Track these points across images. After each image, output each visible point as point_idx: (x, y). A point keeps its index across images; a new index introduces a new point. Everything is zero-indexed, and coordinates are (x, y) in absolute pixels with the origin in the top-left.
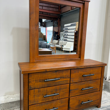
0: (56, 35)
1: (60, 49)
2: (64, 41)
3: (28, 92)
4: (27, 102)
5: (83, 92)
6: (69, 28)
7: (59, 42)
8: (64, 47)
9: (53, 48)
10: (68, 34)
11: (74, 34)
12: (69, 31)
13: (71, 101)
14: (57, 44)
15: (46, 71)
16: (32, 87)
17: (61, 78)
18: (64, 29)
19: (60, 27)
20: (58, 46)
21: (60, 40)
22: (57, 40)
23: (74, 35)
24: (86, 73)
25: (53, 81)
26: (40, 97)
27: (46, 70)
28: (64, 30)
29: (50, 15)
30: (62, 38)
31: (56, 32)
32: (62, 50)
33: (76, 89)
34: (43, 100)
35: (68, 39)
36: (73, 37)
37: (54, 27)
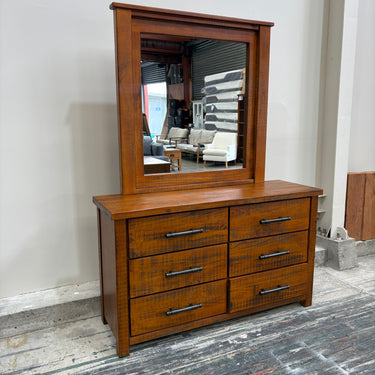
0: (179, 113)
1: (194, 157)
2: (204, 131)
3: (128, 266)
4: (126, 289)
5: (262, 265)
6: (219, 87)
7: (189, 133)
8: (208, 149)
9: (172, 155)
10: (218, 108)
11: (235, 106)
12: (219, 97)
13: (232, 287)
14: (182, 142)
15: (167, 213)
16: (138, 252)
17: (205, 228)
18: (204, 91)
19: (191, 83)
20: (186, 147)
21: (193, 126)
22: (183, 127)
23: (236, 108)
24: (268, 214)
25: (187, 238)
26: (157, 279)
27: (168, 209)
28: (204, 95)
29: (153, 46)
30: (198, 119)
31: (177, 101)
32: (201, 161)
33: (244, 258)
34: (164, 286)
35: (218, 124)
36: (235, 116)
37: (169, 83)
